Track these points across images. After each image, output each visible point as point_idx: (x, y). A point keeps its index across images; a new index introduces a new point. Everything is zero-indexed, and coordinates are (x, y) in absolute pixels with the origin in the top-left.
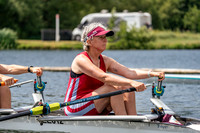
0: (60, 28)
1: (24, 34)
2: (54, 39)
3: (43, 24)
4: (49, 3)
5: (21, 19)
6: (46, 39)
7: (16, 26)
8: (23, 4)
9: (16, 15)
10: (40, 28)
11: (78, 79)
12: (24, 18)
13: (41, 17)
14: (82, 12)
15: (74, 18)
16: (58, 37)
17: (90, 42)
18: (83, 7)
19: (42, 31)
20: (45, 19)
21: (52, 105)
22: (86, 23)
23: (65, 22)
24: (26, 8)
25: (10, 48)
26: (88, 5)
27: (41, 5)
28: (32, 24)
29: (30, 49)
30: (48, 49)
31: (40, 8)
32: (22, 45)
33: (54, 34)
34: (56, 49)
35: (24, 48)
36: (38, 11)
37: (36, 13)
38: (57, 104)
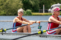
0: (45, 9)
1: (34, 11)
2: (43, 12)
3: (39, 8)
4: (41, 1)
5: (33, 7)
6: (40, 12)
7: (31, 8)
8: (33, 2)
9: (31, 5)
10: (38, 9)
11: (50, 24)
12: (34, 6)
13: (39, 6)
14: (51, 4)
15: (49, 6)
16: (44, 12)
17: (54, 12)
18: (52, 2)
19: (39, 10)
20: (40, 6)
21: (43, 31)
22: (53, 7)
23: (46, 7)
24: (34, 3)
25: (30, 15)
26: (53, 2)
27: (39, 2)
28: (36, 8)
29: (36, 15)
30: (41, 15)
31: (38, 3)
32: (33, 14)
33: (43, 11)
34: (43, 15)
35: (34, 15)
36: (38, 4)
37: (37, 5)
38: (45, 31)
